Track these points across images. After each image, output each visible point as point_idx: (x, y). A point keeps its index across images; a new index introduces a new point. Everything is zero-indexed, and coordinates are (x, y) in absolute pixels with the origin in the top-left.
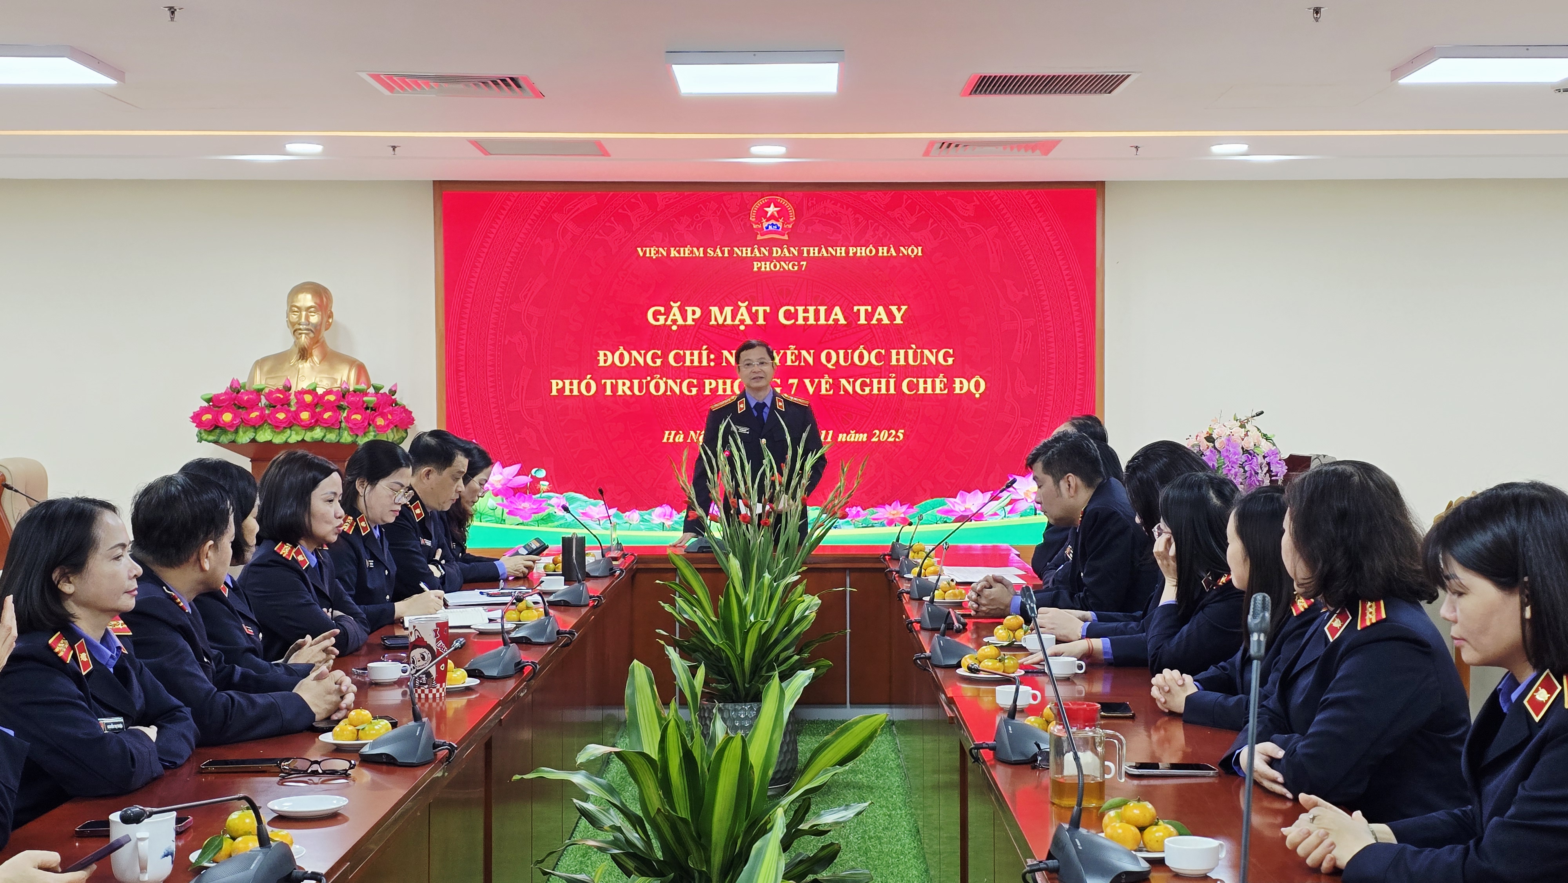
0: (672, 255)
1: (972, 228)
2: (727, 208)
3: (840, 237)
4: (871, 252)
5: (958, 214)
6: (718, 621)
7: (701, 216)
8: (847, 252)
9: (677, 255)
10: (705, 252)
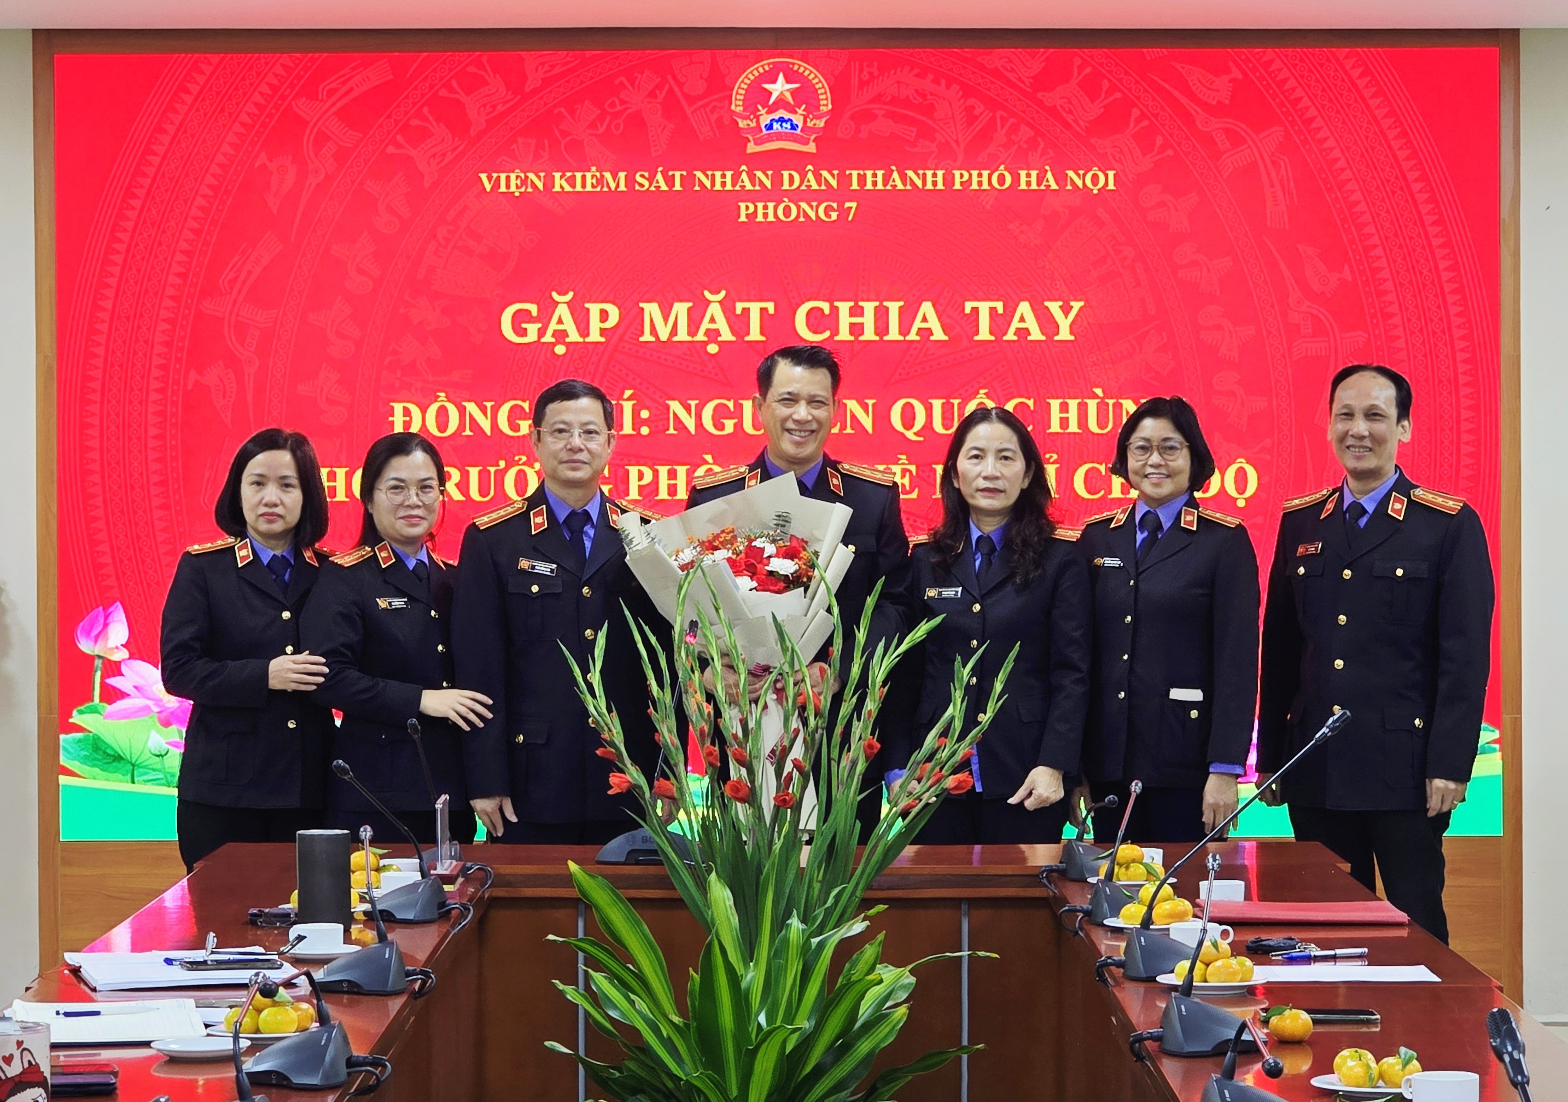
0: (557, 188)
1: (1227, 131)
2: (681, 85)
3: (934, 147)
4: (1001, 180)
5: (1198, 102)
6: (687, 1026)
7: (623, 102)
8: (949, 180)
9: (568, 188)
10: (630, 181)
